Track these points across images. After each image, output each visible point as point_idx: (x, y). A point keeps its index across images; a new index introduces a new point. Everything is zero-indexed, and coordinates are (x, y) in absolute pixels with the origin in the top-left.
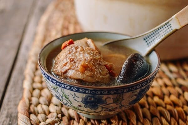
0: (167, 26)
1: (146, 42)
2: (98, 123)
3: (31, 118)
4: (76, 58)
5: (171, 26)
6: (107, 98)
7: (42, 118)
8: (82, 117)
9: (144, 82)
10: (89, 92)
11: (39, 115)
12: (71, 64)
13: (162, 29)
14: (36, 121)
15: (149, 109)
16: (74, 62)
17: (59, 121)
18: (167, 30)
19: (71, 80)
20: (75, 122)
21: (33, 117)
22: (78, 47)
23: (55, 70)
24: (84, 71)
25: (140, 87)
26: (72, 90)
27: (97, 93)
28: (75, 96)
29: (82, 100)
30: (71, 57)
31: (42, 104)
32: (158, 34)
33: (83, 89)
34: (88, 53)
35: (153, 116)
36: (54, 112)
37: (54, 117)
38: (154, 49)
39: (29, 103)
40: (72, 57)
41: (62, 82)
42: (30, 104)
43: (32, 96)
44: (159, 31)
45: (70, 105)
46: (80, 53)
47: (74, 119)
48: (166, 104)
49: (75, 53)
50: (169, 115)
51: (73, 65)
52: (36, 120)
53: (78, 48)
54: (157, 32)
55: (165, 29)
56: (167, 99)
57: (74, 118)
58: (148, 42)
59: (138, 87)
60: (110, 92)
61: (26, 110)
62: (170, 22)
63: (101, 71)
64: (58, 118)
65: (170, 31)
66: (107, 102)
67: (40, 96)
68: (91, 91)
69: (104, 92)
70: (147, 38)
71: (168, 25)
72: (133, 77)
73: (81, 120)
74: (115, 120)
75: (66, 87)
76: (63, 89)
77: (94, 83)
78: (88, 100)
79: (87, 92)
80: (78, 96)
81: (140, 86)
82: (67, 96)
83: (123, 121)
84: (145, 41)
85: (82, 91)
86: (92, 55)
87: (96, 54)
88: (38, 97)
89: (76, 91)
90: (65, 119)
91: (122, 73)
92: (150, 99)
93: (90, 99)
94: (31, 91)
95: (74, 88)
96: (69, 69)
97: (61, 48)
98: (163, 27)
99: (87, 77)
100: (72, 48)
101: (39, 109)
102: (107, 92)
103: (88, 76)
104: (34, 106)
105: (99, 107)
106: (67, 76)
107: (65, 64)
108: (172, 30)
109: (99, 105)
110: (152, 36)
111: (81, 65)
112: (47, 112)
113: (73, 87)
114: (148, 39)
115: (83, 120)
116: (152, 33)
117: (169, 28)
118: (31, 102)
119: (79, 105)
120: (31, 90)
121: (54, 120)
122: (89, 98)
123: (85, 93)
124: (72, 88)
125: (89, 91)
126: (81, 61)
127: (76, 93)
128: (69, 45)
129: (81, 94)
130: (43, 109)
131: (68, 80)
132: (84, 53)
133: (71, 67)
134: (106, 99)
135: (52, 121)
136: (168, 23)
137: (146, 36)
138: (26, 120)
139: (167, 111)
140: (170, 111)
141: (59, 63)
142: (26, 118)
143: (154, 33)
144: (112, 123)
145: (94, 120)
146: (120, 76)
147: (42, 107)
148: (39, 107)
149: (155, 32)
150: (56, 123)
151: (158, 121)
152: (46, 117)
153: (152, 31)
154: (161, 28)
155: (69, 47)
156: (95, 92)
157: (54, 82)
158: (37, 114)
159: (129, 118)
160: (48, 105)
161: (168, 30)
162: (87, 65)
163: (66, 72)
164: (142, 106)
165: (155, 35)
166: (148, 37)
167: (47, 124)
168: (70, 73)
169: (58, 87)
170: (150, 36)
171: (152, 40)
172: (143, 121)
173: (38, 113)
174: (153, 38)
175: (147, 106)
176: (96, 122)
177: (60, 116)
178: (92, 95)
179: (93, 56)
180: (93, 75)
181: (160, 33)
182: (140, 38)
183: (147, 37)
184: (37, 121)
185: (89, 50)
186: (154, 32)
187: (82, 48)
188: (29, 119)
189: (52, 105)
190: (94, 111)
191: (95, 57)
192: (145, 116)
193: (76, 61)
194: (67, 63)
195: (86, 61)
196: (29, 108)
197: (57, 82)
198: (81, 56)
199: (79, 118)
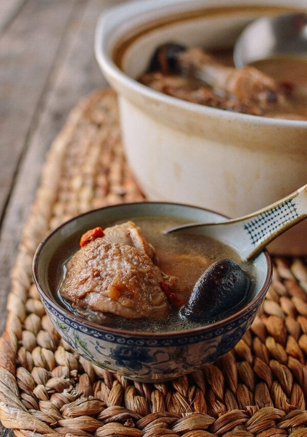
0: (289, 207)
1: (250, 232)
2: (147, 389)
3: (19, 376)
4: (105, 269)
5: (295, 207)
6: (158, 352)
7: (41, 376)
8: (118, 377)
9: (230, 324)
10: (122, 341)
11: (35, 368)
12: (94, 283)
13: (279, 211)
14: (29, 383)
15: (252, 365)
16: (99, 278)
17: (73, 385)
18: (288, 214)
19: (93, 312)
20: (103, 387)
21: (22, 373)
22: (110, 245)
23: (64, 290)
24: (118, 298)
25: (223, 333)
26: (92, 335)
27: (138, 343)
28: (98, 345)
29: (111, 353)
30: (95, 267)
31: (41, 347)
32: (272, 221)
33: (113, 336)
34: (128, 260)
35: (259, 379)
36: (63, 366)
37: (64, 376)
38: (263, 249)
39: (15, 344)
40: (97, 266)
41: (74, 320)
42: (19, 346)
43: (24, 329)
44: (272, 215)
45: (91, 359)
46: (113, 260)
47: (103, 380)
48: (288, 355)
49: (103, 258)
50: (290, 379)
51: (98, 284)
52: (27, 380)
53: (111, 248)
54: (269, 217)
55: (285, 213)
56: (292, 345)
57: (102, 377)
58: (253, 234)
59: (218, 333)
60: (162, 342)
61: (9, 359)
62: (293, 199)
63: (151, 298)
64: (71, 377)
65: (293, 217)
66: (157, 358)
67: (40, 328)
68: (127, 339)
69: (150, 343)
70: (250, 226)
71: (289, 204)
72: (212, 311)
73: (115, 383)
74: (182, 386)
75: (81, 329)
76: (75, 331)
77: (136, 319)
78: (122, 354)
79: (119, 340)
80: (104, 346)
81: (220, 330)
82: (83, 344)
83: (198, 388)
84: (247, 231)
85: (110, 338)
86: (135, 263)
87: (143, 263)
88: (36, 332)
89: (99, 338)
90: (84, 380)
91: (191, 302)
92: (257, 343)
93: (126, 352)
94: (23, 317)
95: (96, 332)
96: (89, 292)
97: (79, 244)
98: (280, 208)
99: (123, 308)
100: (99, 246)
101: (35, 356)
102: (156, 342)
103: (125, 306)
104: (26, 350)
105: (143, 366)
106: (86, 305)
107: (83, 280)
108: (297, 215)
109: (142, 363)
110: (260, 223)
111: (113, 286)
112: (50, 364)
113: (94, 330)
114: (253, 227)
115: (119, 383)
116: (260, 217)
117: (291, 212)
118: (20, 342)
119: (106, 362)
120: (23, 315)
121: (63, 383)
122: (123, 351)
123: (115, 342)
124: (92, 332)
125: (123, 339)
126: (112, 276)
127: (99, 340)
128: (94, 240)
129: (107, 343)
130: (42, 357)
131: (88, 312)
132: (120, 260)
133: (94, 287)
134: (154, 355)
135: (58, 383)
136: (290, 201)
137: (249, 221)
138: (8, 380)
139: (288, 371)
140: (294, 372)
141: (72, 276)
142: (8, 376)
143: (263, 218)
144: (175, 391)
145: (141, 384)
146: (188, 308)
147: (41, 352)
148: (36, 352)
149: (267, 216)
150: (65, 388)
151: (267, 391)
152: (47, 374)
153: (261, 214)
154: (276, 210)
155: (93, 242)
156: (135, 341)
157: (60, 316)
158: (30, 367)
159: (210, 383)
160: (54, 350)
161: (290, 215)
162: (124, 286)
163: (84, 296)
164: (240, 358)
165: (266, 222)
166: (253, 224)
167: (48, 389)
168: (93, 300)
169: (68, 326)
170: (257, 222)
171: (259, 230)
172: (237, 390)
173: (34, 366)
174: (263, 228)
175: (250, 358)
176: (144, 389)
177: (74, 372)
178: (129, 347)
179: (137, 266)
180: (135, 304)
181: (275, 219)
182: (237, 224)
183: (251, 224)
184: (30, 381)
185: (131, 253)
186: (264, 215)
187: (118, 248)
188: (14, 377)
189: (60, 350)
190: (135, 372)
191: (141, 267)
192: (241, 380)
193: (103, 275)
194: (86, 280)
195: (123, 276)
196: (16, 355)
197: (65, 318)
198: (115, 266)
199: (112, 378)
